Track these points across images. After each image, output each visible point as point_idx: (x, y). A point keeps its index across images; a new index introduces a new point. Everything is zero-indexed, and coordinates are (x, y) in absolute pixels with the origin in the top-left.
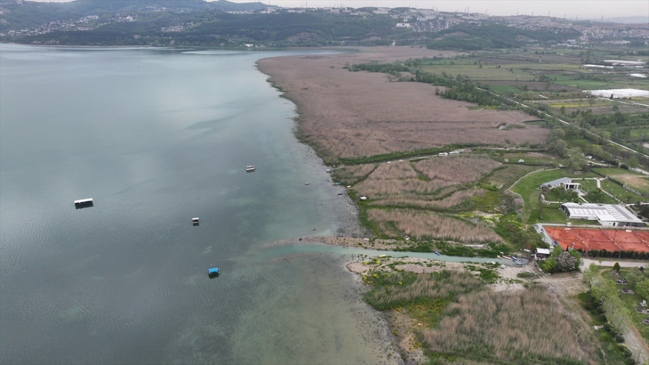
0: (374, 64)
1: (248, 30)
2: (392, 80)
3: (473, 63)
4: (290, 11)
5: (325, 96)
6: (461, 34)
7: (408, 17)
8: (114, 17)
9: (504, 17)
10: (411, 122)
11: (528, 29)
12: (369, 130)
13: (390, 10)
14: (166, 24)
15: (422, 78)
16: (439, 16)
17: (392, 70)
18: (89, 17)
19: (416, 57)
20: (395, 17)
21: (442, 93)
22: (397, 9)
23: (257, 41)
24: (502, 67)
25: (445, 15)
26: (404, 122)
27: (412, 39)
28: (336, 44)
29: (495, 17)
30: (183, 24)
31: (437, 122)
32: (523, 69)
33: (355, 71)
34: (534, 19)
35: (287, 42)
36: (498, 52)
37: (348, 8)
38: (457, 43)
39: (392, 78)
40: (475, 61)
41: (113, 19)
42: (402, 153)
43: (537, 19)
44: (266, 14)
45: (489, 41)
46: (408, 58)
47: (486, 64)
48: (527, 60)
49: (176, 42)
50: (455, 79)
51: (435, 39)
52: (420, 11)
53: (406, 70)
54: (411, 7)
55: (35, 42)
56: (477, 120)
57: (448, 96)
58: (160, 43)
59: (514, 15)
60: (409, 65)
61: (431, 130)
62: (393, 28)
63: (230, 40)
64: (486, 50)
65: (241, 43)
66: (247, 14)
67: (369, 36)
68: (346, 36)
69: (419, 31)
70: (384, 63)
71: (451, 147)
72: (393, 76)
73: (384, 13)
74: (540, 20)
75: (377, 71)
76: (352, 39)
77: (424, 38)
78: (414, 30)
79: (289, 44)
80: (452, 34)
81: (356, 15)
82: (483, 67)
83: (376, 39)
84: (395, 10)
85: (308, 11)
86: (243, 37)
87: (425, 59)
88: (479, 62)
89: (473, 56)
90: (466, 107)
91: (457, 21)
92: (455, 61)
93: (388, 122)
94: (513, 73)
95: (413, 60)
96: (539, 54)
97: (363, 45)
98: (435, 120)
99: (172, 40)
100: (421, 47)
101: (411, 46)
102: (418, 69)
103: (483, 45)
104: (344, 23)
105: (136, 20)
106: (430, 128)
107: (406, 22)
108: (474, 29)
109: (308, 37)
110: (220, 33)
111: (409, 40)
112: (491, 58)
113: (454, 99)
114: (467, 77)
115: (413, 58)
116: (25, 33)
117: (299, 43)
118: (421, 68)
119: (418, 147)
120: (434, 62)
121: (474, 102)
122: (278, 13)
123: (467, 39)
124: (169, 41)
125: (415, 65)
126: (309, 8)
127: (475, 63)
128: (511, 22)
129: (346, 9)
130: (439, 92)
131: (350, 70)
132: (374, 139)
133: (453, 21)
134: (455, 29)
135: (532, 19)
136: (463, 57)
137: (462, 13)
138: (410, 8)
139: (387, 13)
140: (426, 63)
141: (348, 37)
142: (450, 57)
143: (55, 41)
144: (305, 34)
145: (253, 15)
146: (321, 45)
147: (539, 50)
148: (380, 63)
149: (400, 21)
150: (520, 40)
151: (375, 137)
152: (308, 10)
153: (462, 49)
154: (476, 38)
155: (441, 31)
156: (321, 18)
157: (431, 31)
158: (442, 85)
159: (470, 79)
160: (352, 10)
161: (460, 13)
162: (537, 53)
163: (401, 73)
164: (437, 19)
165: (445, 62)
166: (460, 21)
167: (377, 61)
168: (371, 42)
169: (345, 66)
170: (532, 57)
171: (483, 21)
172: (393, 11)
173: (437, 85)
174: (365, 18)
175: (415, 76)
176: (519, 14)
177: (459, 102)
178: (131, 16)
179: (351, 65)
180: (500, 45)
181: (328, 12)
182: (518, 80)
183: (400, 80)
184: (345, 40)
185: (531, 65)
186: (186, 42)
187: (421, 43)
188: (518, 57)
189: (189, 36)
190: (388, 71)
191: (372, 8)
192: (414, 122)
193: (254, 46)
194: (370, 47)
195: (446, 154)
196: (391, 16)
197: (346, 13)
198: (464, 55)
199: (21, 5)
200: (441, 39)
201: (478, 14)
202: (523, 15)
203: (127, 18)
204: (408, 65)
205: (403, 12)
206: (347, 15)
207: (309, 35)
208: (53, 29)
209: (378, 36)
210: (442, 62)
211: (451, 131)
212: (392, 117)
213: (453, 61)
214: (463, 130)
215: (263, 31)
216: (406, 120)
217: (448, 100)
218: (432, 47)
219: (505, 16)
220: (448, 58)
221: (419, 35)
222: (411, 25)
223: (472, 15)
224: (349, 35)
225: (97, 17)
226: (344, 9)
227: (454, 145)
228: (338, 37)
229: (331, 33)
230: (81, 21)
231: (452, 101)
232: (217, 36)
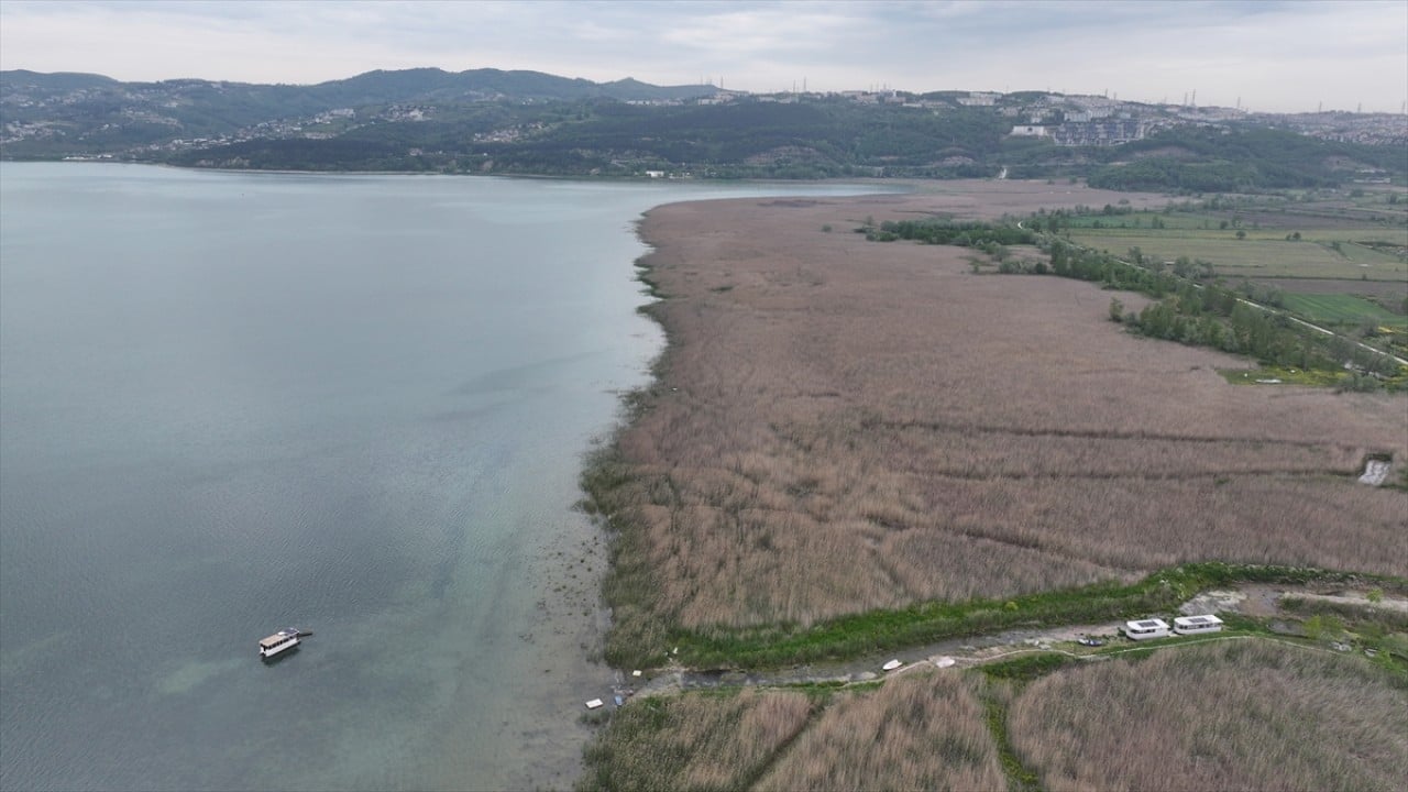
0: (940, 222)
1: (659, 139)
2: (982, 269)
3: (1218, 225)
4: (762, 99)
5: (765, 314)
6: (1178, 152)
7: (1044, 112)
8: (384, 111)
9: (1283, 115)
10: (1019, 432)
11: (1354, 141)
12: (856, 464)
13: (1000, 97)
14: (486, 127)
15: (1069, 267)
16: (1121, 110)
17: (986, 240)
18: (335, 112)
19: (1058, 207)
20: (1012, 111)
21: (1133, 315)
22: (1017, 95)
23: (674, 165)
24: (1303, 237)
25: (1137, 108)
26: (993, 430)
27: (1052, 162)
28: (861, 174)
29: (1261, 116)
30: (520, 126)
31: (1116, 435)
32: (1371, 244)
33: (883, 240)
34: (1365, 120)
35: (743, 168)
36: (1282, 198)
37: (899, 94)
38: (1169, 174)
39: (984, 264)
40: (1223, 220)
41: (382, 116)
42: (957, 611)
43: (1371, 119)
44: (710, 105)
45: (1253, 169)
46: (1036, 209)
47: (1256, 228)
48: (1373, 219)
49: (496, 164)
50: (1168, 272)
51: (1111, 164)
52: (1073, 99)
53: (1025, 240)
54: (1052, 92)
55: (203, 162)
56: (1271, 435)
57: (1149, 328)
58: (461, 167)
59: (1311, 111)
60: (1037, 228)
61: (1092, 475)
62: (1004, 138)
63: (614, 162)
64: (1246, 193)
65: (638, 168)
66: (667, 107)
67: (944, 156)
68: (889, 154)
69: (1070, 144)
70: (966, 221)
71: (1179, 579)
72: (985, 258)
73: (984, 104)
74: (1379, 122)
75: (942, 241)
76: (901, 163)
77: (1082, 160)
78: (1057, 142)
79: (748, 171)
80: (1155, 154)
81: (915, 108)
82: (1248, 236)
83: (960, 163)
84: (1013, 99)
85: (805, 99)
86: (645, 155)
87: (1081, 213)
88: (1233, 222)
89: (1214, 207)
90: (1220, 372)
91: (1166, 124)
92: (1165, 219)
93: (935, 427)
94: (1343, 254)
95: (1048, 213)
96: (1400, 203)
97: (928, 175)
98: (1110, 428)
99: (488, 160)
100: (1074, 182)
101: (1047, 181)
102: (1059, 237)
103: (1237, 180)
104: (886, 125)
105: (429, 119)
106: (1088, 468)
107: (1036, 124)
108: (1212, 141)
109: (796, 156)
110: (595, 147)
111: (1043, 165)
112: (1263, 211)
113: (1173, 339)
114: (1208, 265)
115: (1049, 208)
116: (199, 144)
117: (771, 170)
118: (1068, 235)
119: (1030, 572)
120: (1106, 220)
121: (1243, 351)
122: (734, 104)
123: (1193, 165)
124: (480, 163)
125: (1053, 227)
126: (808, 93)
127: (1223, 226)
128: (1304, 127)
129: (895, 94)
130: (1124, 314)
131: (870, 238)
132: (862, 516)
133: (1157, 121)
134: (1161, 139)
135: (1359, 121)
136: (1185, 209)
137: (1177, 106)
138: (1048, 93)
139: (991, 103)
140: (1083, 223)
141: (891, 158)
142: (1149, 208)
143: (241, 161)
144: (790, 150)
145: (680, 107)
146: (825, 174)
147: (1400, 194)
148: (956, 221)
149: (1022, 120)
150: (1336, 168)
151: (870, 505)
152: (805, 97)
153: (1180, 188)
154: (1218, 162)
155: (1126, 145)
156: (831, 115)
157: (1100, 145)
158: (1129, 289)
159: (1216, 270)
160: (909, 97)
161: (1172, 106)
162: (1393, 201)
163: (1009, 248)
164: (1115, 116)
165: (1137, 222)
166: (1175, 123)
167: (952, 216)
168: (947, 168)
169: (859, 226)
170: (1384, 210)
171: (1233, 124)
172: (1005, 100)
173: (1114, 288)
174: (936, 113)
175: (1049, 257)
176: (1323, 110)
177: (1189, 349)
178: (421, 109)
179: (879, 222)
180: (1282, 181)
181: (851, 101)
182: (1368, 277)
183: (1006, 271)
184: (883, 163)
185: (1389, 233)
186: (516, 164)
187: (1076, 173)
188: (1342, 211)
189: (526, 152)
190: (974, 242)
191: (956, 92)
192: (1031, 433)
193: (666, 176)
194: (943, 182)
195: (1161, 627)
196: (1001, 109)
197: (894, 104)
198: (1187, 204)
199: (218, 89)
200: (1124, 164)
201: (1218, 108)
202: (1333, 112)
203: (412, 114)
204: (1033, 227)
205: (1033, 101)
206: (896, 107)
207: (798, 153)
208: (257, 135)
209: (964, 155)
210: (1129, 220)
211: (1175, 484)
212: (954, 407)
213: (1161, 218)
214: (1220, 481)
215: (692, 143)
216: (1001, 424)
217: (1151, 341)
218: (1102, 184)
219: (1286, 113)
220: (1146, 211)
221: (1067, 154)
222: (1051, 131)
223: (1202, 110)
224: (895, 154)
225: (352, 112)
226: (890, 94)
227: (1194, 568)
228: (867, 158)
229: (853, 148)
230: (317, 120)
231: (1165, 345)
232: (587, 153)
